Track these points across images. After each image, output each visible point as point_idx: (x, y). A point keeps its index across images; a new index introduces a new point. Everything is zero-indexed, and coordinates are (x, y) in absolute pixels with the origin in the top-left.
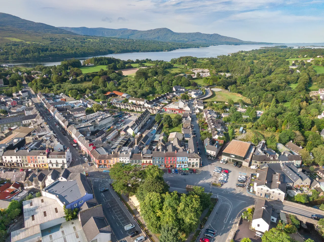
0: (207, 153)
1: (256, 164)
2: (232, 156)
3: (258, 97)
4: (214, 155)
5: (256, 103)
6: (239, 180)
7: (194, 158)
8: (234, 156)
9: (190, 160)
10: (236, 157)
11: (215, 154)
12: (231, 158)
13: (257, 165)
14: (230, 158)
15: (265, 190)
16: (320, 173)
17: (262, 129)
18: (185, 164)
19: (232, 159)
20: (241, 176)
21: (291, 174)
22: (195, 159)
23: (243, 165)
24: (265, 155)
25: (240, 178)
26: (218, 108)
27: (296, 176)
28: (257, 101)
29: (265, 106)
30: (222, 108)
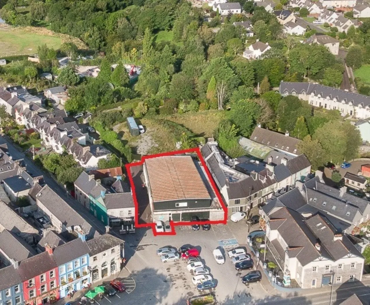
0: (110, 219)
1: (239, 206)
2: (181, 205)
3: (95, 28)
4: (132, 218)
5: (97, 45)
6: (237, 265)
7: (107, 247)
8: (185, 204)
9: (95, 259)
10: (192, 203)
11: (133, 214)
12: (179, 212)
13: (241, 208)
14: (174, 212)
15: (322, 268)
16: (350, 181)
17: (170, 112)
18: (84, 278)
19: (181, 212)
20: (234, 252)
21: (334, 208)
22: (108, 252)
23: (211, 219)
24: (247, 176)
25: (237, 258)
26: (26, 77)
27: (348, 207)
28: (98, 41)
29: (127, 49)
30: (36, 76)
